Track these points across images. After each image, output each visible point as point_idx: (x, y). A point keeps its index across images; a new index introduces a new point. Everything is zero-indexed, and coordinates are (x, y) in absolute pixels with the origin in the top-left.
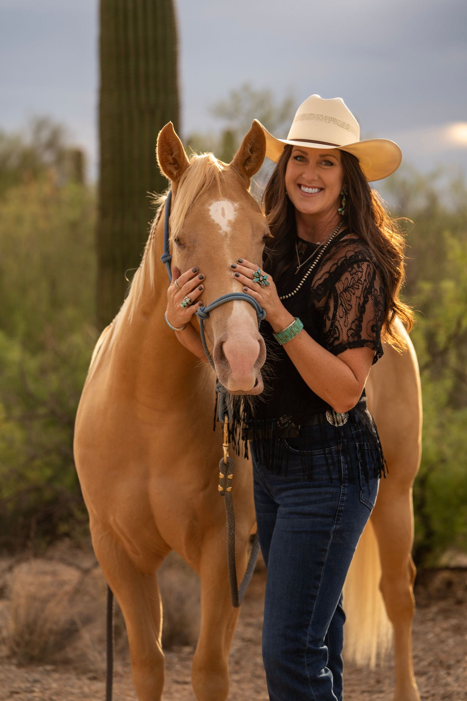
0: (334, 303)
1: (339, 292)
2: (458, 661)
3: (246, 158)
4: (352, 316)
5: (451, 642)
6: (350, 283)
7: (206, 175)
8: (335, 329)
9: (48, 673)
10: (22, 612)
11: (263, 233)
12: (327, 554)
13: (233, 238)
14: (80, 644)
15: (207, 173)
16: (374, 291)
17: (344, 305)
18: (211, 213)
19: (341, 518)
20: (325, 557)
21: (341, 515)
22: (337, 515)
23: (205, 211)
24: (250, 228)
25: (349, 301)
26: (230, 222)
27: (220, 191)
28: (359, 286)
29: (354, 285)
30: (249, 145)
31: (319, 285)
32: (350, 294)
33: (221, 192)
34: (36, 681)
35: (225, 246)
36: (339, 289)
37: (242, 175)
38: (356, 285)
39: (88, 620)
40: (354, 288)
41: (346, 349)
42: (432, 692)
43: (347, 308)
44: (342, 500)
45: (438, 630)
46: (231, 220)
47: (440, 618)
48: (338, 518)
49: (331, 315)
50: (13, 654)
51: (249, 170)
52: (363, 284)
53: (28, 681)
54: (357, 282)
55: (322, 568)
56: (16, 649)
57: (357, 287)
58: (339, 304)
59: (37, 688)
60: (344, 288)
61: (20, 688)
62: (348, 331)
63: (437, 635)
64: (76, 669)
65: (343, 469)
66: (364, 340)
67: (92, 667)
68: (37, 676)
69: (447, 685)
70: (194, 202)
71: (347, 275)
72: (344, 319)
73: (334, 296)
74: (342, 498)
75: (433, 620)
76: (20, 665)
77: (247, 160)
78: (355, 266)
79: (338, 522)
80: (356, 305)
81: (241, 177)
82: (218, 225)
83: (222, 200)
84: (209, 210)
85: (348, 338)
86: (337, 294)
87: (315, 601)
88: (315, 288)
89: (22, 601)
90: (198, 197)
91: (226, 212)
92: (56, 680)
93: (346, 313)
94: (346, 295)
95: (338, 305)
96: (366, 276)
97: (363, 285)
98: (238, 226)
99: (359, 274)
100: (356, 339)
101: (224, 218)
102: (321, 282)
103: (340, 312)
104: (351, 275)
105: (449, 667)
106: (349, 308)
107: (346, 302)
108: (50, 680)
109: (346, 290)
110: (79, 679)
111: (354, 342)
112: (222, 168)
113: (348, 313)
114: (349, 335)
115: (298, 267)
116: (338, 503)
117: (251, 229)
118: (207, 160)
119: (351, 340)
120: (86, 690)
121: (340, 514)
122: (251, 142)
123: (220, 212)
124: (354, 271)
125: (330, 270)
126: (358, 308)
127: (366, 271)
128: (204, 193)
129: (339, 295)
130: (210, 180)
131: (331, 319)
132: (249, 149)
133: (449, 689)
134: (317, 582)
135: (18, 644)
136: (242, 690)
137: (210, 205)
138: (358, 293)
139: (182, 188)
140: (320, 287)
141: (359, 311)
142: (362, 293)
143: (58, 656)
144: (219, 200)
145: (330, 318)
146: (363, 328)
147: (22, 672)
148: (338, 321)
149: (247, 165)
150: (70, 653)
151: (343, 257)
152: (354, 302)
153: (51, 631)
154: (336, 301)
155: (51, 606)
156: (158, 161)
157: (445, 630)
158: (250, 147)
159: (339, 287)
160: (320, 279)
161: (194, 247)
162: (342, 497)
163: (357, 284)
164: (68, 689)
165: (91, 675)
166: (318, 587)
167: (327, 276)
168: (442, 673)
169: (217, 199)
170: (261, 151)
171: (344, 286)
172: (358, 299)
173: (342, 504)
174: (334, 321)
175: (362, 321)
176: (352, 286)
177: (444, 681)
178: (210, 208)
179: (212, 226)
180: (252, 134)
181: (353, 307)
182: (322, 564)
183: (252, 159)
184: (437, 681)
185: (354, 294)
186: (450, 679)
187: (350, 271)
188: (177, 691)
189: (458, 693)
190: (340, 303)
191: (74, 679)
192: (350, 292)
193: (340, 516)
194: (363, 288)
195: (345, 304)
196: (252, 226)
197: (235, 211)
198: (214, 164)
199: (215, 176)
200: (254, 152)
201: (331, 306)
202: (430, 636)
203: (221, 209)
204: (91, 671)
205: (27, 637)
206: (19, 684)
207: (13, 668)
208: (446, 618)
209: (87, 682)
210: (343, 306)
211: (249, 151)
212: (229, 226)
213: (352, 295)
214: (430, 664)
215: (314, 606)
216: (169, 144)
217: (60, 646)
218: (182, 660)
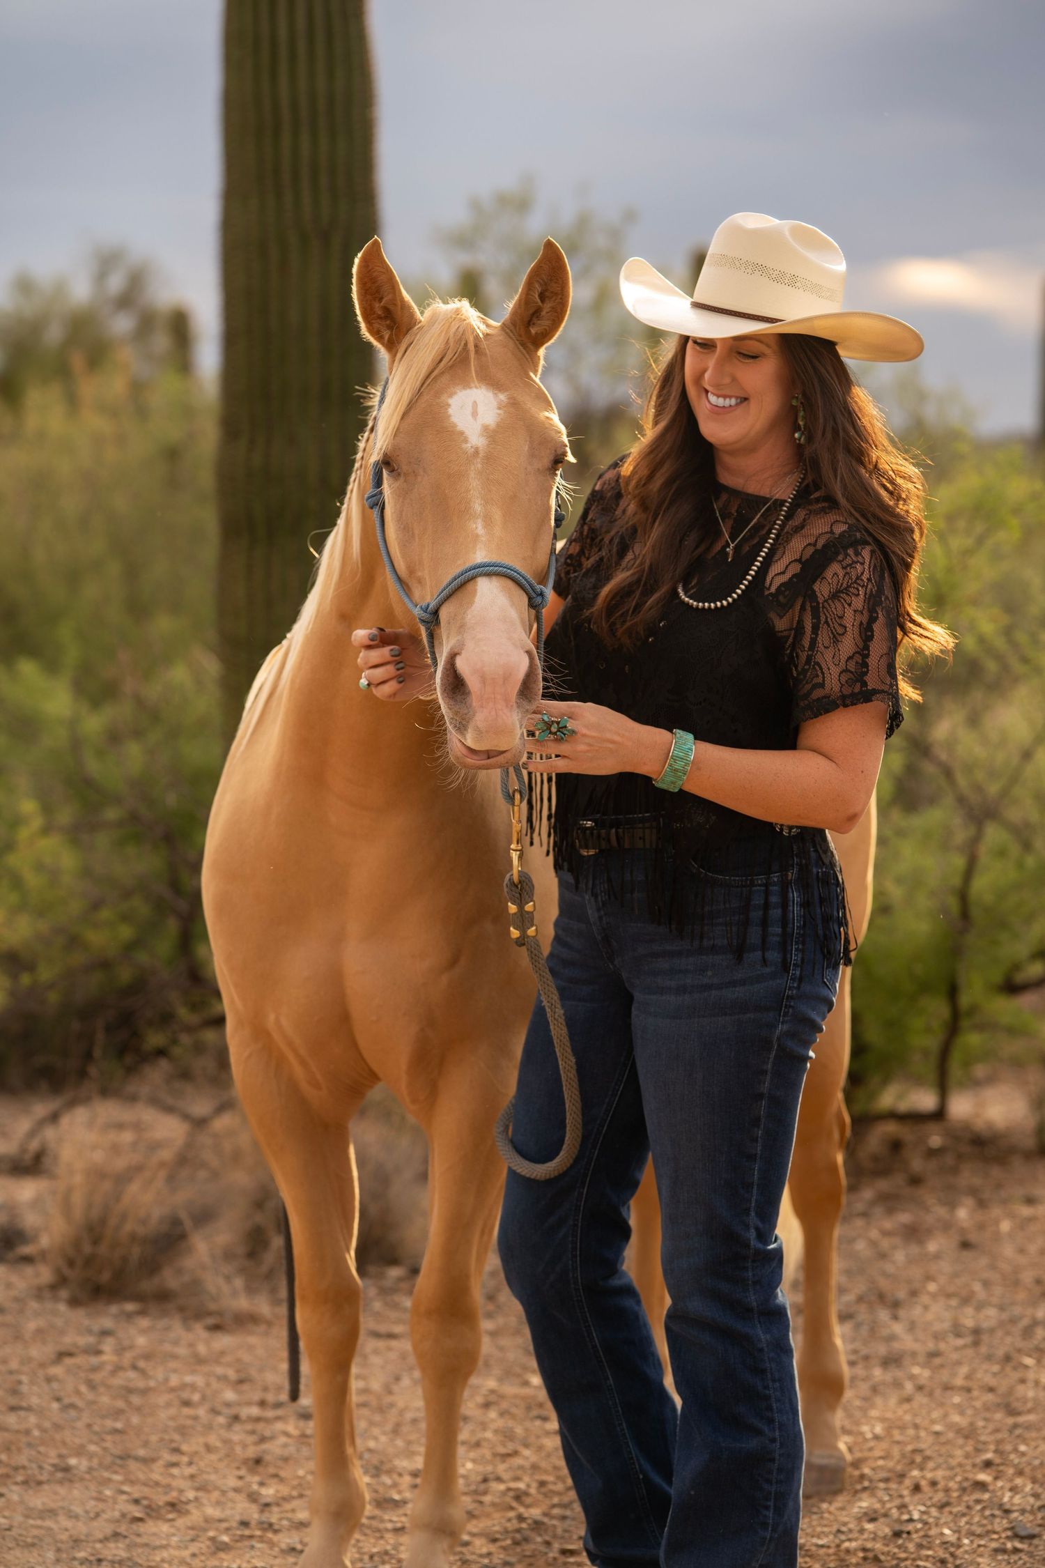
0: (812, 619)
1: (821, 600)
2: (914, 1293)
3: (531, 312)
4: (848, 645)
5: (900, 1256)
6: (842, 584)
7: (448, 339)
8: (814, 668)
9: (129, 1316)
10: (78, 1199)
11: (553, 452)
12: (768, 1077)
13: (490, 458)
14: (188, 1263)
15: (452, 336)
16: (885, 600)
17: (831, 624)
18: (451, 411)
19: (791, 1010)
20: (764, 1083)
21: (792, 1004)
22: (784, 1005)
23: (441, 407)
24: (526, 441)
25: (841, 618)
26: (486, 428)
27: (473, 369)
28: (858, 590)
29: (848, 586)
30: (537, 286)
31: (782, 585)
32: (843, 605)
33: (476, 372)
34: (105, 1333)
35: (472, 474)
36: (822, 595)
37: (523, 345)
38: (854, 588)
39: (204, 1217)
40: (850, 594)
41: (837, 707)
42: (865, 1351)
43: (836, 631)
44: (793, 977)
45: (874, 1234)
46: (489, 425)
47: (878, 1211)
48: (786, 1010)
49: (806, 643)
50: (61, 1281)
51: (536, 333)
52: (867, 586)
53: (89, 1331)
54: (855, 582)
55: (762, 1104)
56: (67, 1272)
57: (856, 592)
58: (822, 622)
59: (108, 1345)
60: (830, 592)
61: (75, 1345)
62: (840, 674)
63: (873, 1244)
64: (181, 1309)
65: (797, 916)
66: (874, 689)
67: (212, 1306)
68: (107, 1323)
69: (892, 1338)
70: (422, 390)
71: (835, 568)
72: (831, 650)
73: (811, 607)
74: (794, 972)
75: (865, 1215)
76: (74, 1302)
77: (533, 314)
78: (851, 551)
79: (786, 1019)
80: (853, 625)
81: (521, 347)
82: (462, 433)
83: (476, 387)
84: (449, 405)
85: (841, 688)
86: (818, 603)
87: (755, 1164)
88: (773, 589)
89: (78, 1179)
90: (430, 380)
91: (481, 409)
92: (144, 1331)
93: (836, 639)
94: (836, 608)
95: (820, 623)
96: (870, 572)
97: (866, 589)
98: (500, 436)
99: (858, 566)
100: (857, 690)
101: (475, 420)
102: (784, 578)
103: (824, 637)
104: (844, 568)
105: (896, 1305)
106: (840, 630)
107: (835, 618)
108: (133, 1331)
109: (835, 596)
110: (188, 1329)
111: (853, 695)
112: (483, 327)
113: (838, 641)
114: (843, 681)
115: (728, 549)
116: (787, 981)
117: (528, 443)
118: (458, 312)
119: (847, 691)
120: (202, 1349)
121: (790, 1002)
122: (542, 281)
123: (469, 410)
124: (848, 561)
125: (801, 557)
126: (860, 632)
127: (870, 563)
128: (442, 373)
129: (821, 605)
130: (456, 349)
131: (806, 649)
132: (537, 293)
133: (896, 1346)
134: (756, 1129)
135: (71, 1263)
136: (501, 1349)
137: (451, 396)
138: (858, 603)
139: (401, 363)
140: (783, 589)
141: (861, 638)
142: (865, 602)
143: (146, 1286)
144: (470, 388)
145: (804, 647)
146: (870, 668)
147: (80, 1316)
148: (821, 653)
149: (534, 324)
150: (169, 1279)
151: (826, 533)
152: (849, 619)
153: (133, 1237)
154: (816, 614)
155: (134, 1188)
156: (358, 311)
157: (886, 1233)
158: (540, 290)
159: (822, 589)
160: (783, 573)
161: (415, 474)
162: (793, 970)
163: (856, 586)
164: (168, 1347)
165: (211, 1321)
166: (757, 1138)
167: (796, 568)
168: (883, 1315)
169: (466, 385)
170: (561, 299)
171: (832, 590)
172: (858, 615)
173: (793, 983)
174: (813, 652)
175: (868, 656)
176: (846, 589)
177: (885, 1332)
178: (451, 401)
179: (450, 435)
180: (543, 265)
181: (848, 629)
182: (761, 1096)
183: (543, 313)
184: (873, 1330)
185: (850, 605)
186: (898, 1328)
187: (840, 561)
188: (376, 1352)
189: (914, 1354)
190: (823, 619)
191: (177, 1327)
192: (842, 601)
193: (790, 1006)
194: (866, 594)
195: (833, 623)
196: (531, 437)
197: (499, 408)
198: (467, 321)
199: (467, 342)
200: (546, 299)
201: (806, 626)
202: (860, 1246)
203: (471, 405)
204: (210, 1314)
205: (87, 1249)
206: (71, 1339)
207: (62, 1307)
208: (890, 1211)
209: (204, 1334)
210: (829, 625)
211: (537, 296)
212: (483, 436)
213: (846, 606)
214: (860, 1299)
215: (756, 1173)
216: (373, 280)
217: (151, 1266)
218: (384, 1292)
